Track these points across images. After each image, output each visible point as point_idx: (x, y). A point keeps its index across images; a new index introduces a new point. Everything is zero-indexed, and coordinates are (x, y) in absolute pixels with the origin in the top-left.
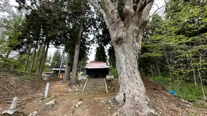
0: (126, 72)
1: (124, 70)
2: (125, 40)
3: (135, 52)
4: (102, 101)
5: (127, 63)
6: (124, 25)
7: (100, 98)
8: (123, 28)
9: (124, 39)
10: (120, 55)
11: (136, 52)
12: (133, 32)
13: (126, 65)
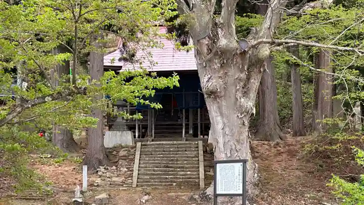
0: (223, 148)
1: (221, 145)
2: (223, 94)
3: (239, 115)
4: (183, 197)
5: (224, 134)
6: (220, 65)
7: (179, 194)
8: (219, 72)
9: (220, 92)
10: (214, 118)
11: (241, 115)
12: (235, 82)
13: (224, 136)
